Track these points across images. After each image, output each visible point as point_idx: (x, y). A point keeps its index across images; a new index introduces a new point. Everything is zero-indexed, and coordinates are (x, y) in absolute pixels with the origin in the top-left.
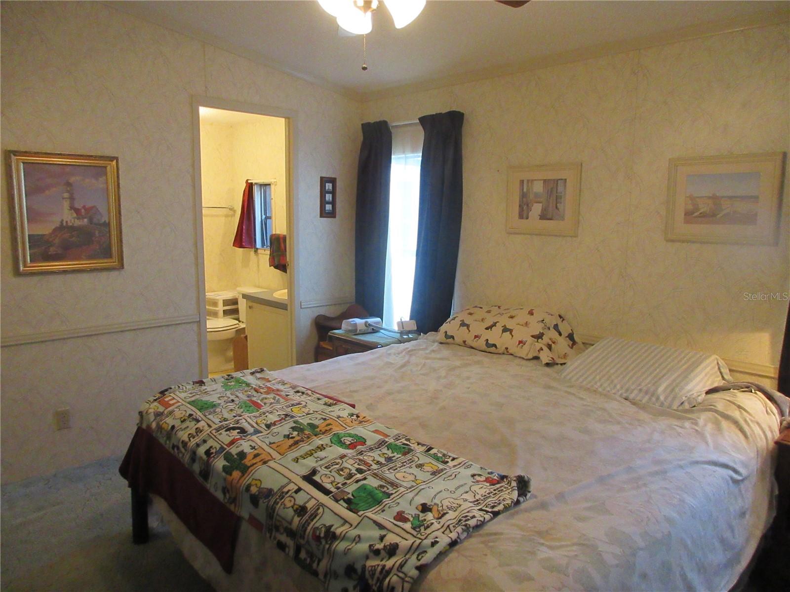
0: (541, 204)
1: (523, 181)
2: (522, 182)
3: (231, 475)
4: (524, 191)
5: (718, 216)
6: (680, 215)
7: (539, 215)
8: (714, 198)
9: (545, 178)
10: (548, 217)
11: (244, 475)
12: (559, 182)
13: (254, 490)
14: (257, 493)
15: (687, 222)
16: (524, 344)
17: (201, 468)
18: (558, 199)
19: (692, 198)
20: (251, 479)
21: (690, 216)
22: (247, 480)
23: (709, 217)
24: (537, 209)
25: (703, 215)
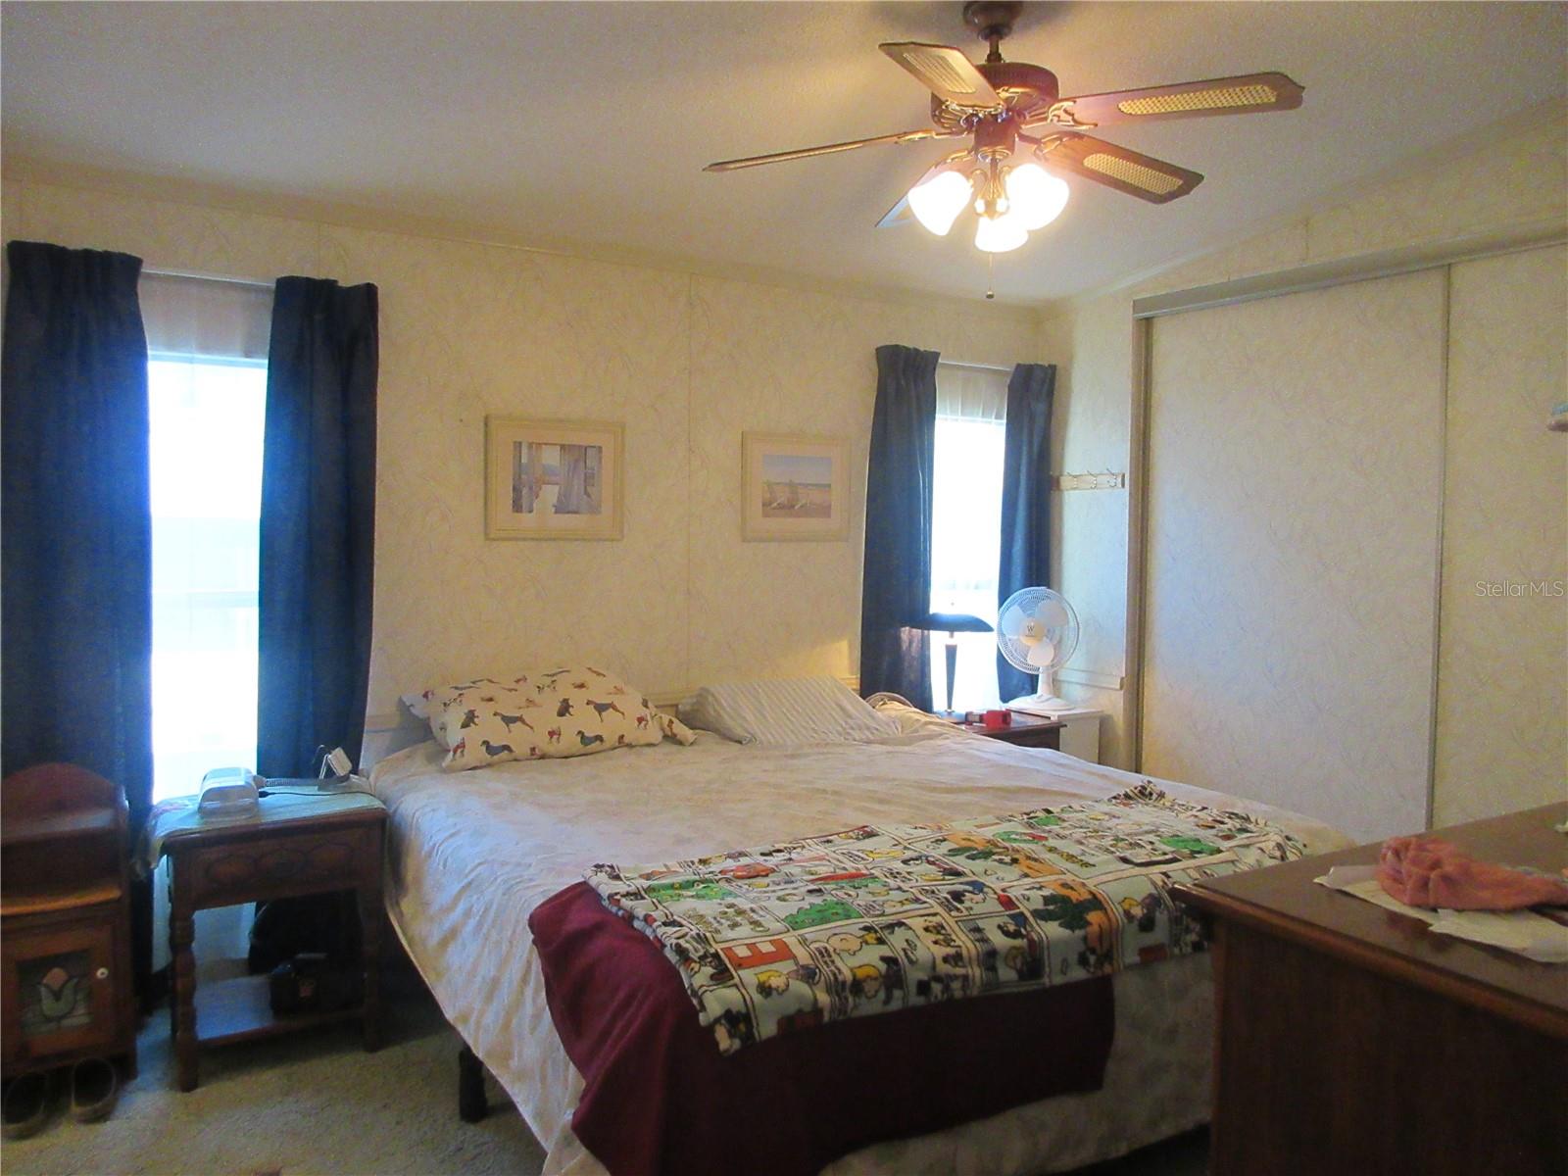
0: (557, 488)
1: (520, 443)
2: (518, 445)
3: (1089, 924)
4: (523, 461)
5: (796, 507)
6: (756, 507)
7: (554, 506)
8: (791, 485)
9: (563, 443)
10: (570, 509)
11: (1105, 909)
12: (590, 452)
13: (1137, 911)
14: (1145, 911)
15: (766, 515)
16: (560, 735)
17: (1015, 968)
18: (589, 479)
19: (769, 485)
20: (1118, 906)
21: (770, 507)
22: (1117, 912)
23: (788, 508)
24: (550, 494)
25: (781, 507)
